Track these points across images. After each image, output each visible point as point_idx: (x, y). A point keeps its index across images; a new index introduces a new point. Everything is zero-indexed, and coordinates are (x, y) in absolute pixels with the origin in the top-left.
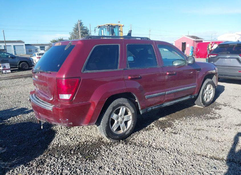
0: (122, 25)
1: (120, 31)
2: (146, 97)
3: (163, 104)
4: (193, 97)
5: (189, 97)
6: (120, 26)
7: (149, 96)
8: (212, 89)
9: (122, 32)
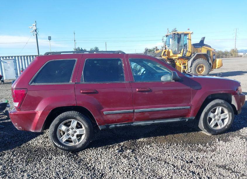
0: (191, 32)
1: (188, 39)
2: (105, 113)
3: (132, 123)
4: (187, 120)
5: (180, 120)
6: (188, 34)
7: (109, 112)
8: (227, 113)
9: (190, 40)
